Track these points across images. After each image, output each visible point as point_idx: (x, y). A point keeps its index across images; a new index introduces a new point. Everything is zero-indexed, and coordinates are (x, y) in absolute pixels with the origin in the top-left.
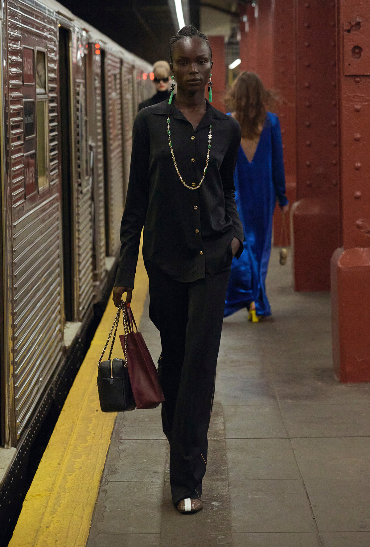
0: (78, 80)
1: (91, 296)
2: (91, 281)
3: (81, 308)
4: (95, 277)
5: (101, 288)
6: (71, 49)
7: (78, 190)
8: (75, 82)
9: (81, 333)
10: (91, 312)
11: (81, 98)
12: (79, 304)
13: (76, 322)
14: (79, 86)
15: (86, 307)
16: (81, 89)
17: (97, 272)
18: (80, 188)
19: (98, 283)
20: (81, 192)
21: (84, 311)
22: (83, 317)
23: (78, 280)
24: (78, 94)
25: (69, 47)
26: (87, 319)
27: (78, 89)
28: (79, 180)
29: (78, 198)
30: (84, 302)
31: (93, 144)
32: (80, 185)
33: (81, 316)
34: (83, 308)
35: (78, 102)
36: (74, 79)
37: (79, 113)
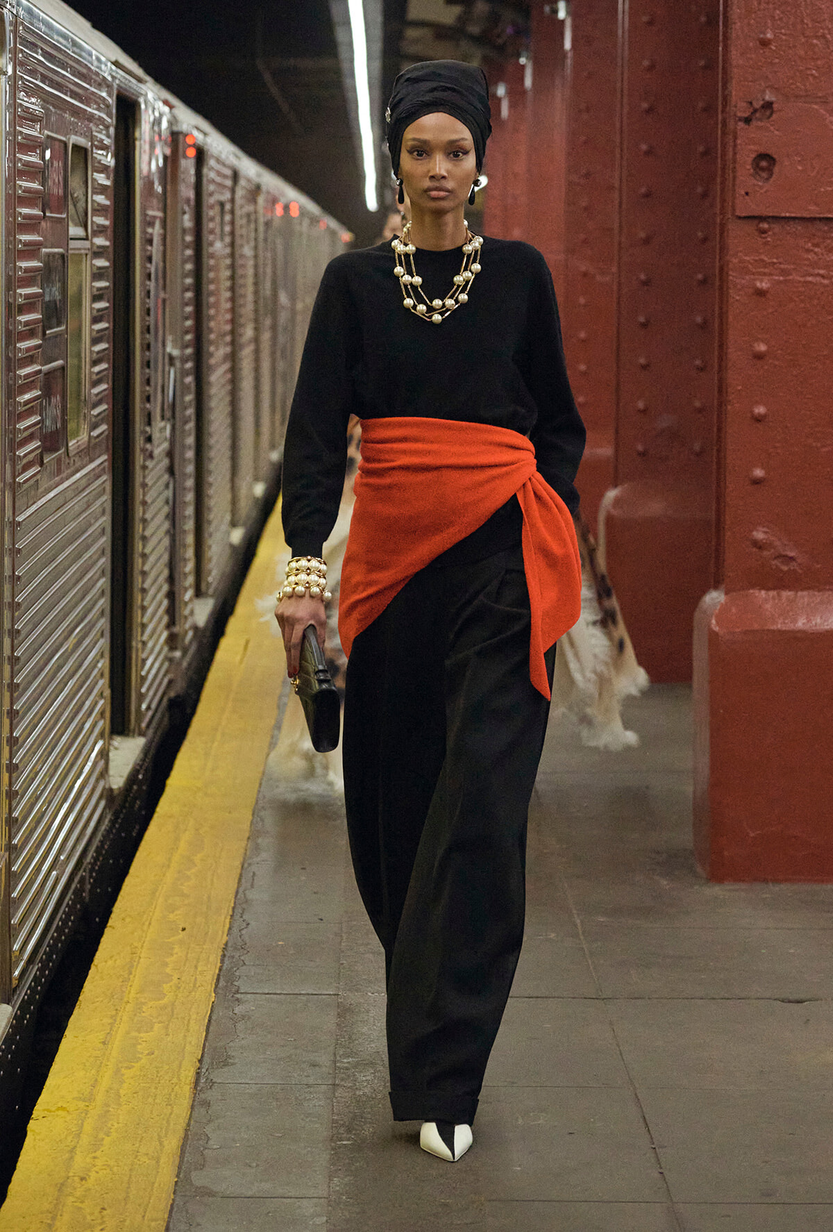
0: (150, 213)
1: (166, 681)
2: (166, 649)
3: (144, 706)
4: (173, 641)
5: (185, 664)
6: (137, 143)
7: (143, 450)
8: (144, 215)
9: (143, 760)
10: (163, 716)
11: (156, 250)
12: (141, 697)
13: (133, 737)
14: (151, 224)
15: (154, 706)
16: (156, 231)
17: (177, 629)
18: (148, 446)
19: (178, 654)
20: (151, 456)
21: (150, 713)
22: (148, 726)
23: (140, 645)
24: (150, 242)
25: (134, 140)
26: (155, 733)
27: (150, 230)
28: (148, 429)
29: (144, 467)
30: (151, 693)
31: (175, 353)
32: (149, 439)
33: (144, 725)
34: (148, 708)
35: (150, 259)
36: (144, 209)
37: (152, 284)
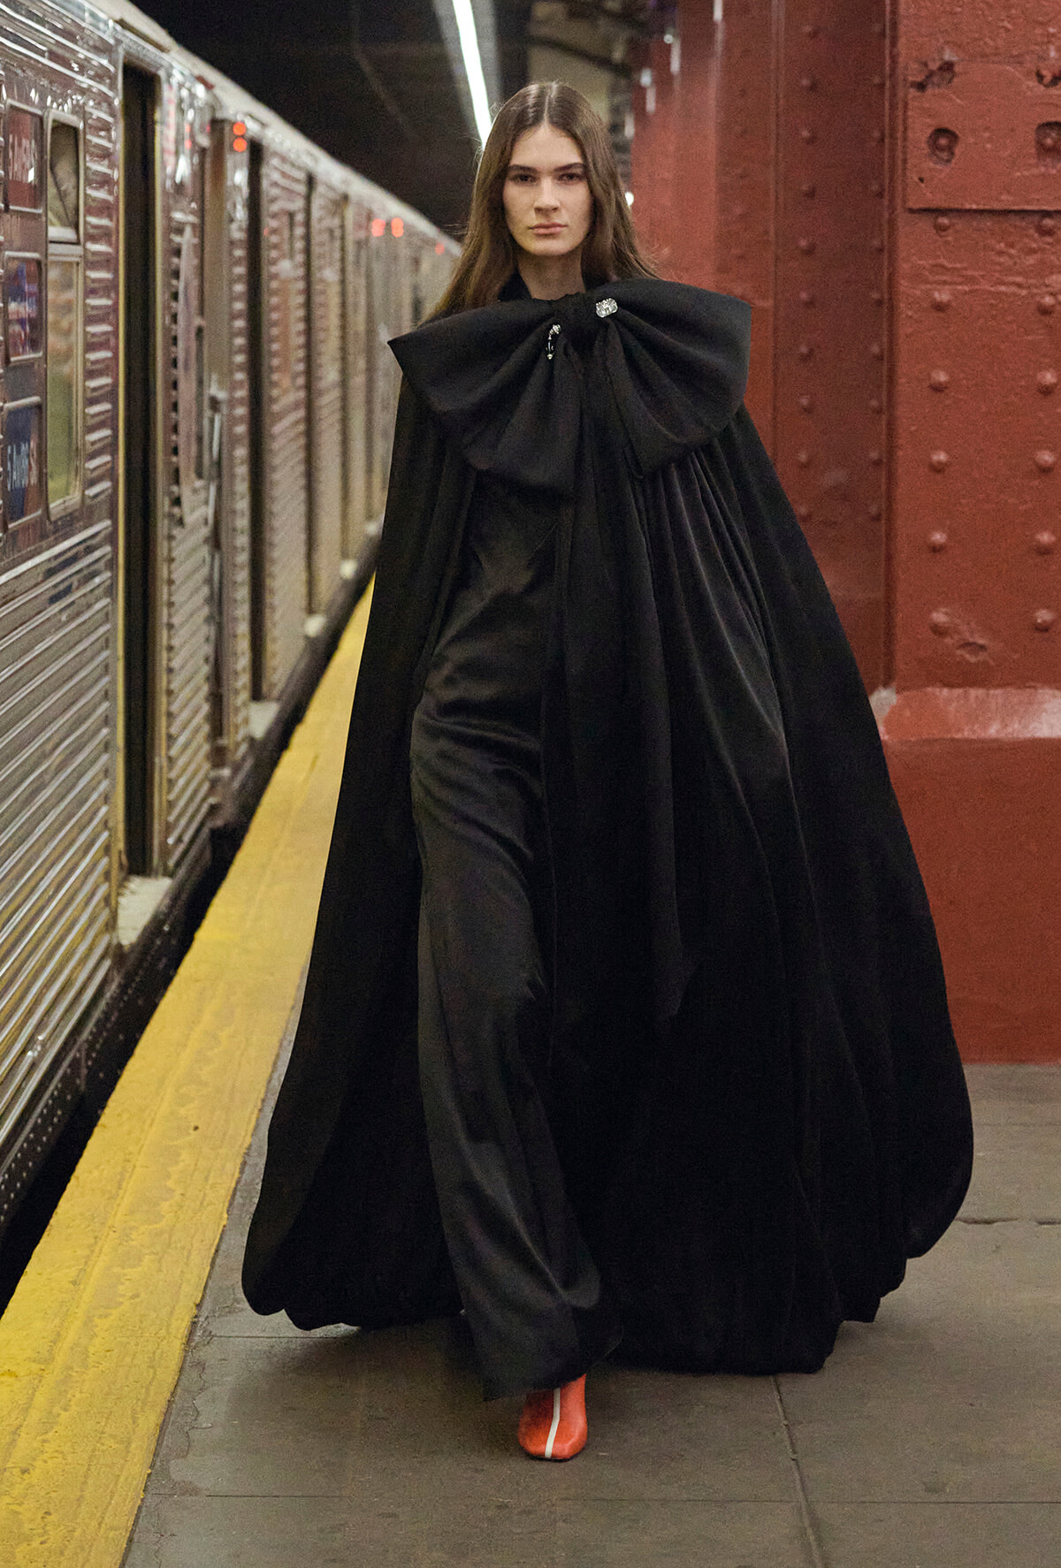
0: (178, 216)
1: (205, 807)
2: (207, 766)
3: (171, 841)
4: (218, 756)
5: (235, 785)
6: (158, 128)
7: (171, 516)
8: (168, 218)
9: (171, 907)
10: (201, 852)
11: (186, 264)
12: (169, 828)
13: (156, 876)
14: (180, 231)
15: (186, 838)
16: (187, 240)
17: (224, 741)
18: (176, 510)
19: (225, 772)
20: (181, 522)
21: (181, 847)
22: (178, 864)
23: (165, 763)
24: (177, 252)
25: (154, 123)
27: (177, 239)
28: (175, 489)
29: (171, 538)
30: (183, 822)
31: (220, 396)
32: (177, 502)
33: (171, 863)
34: (179, 840)
35: (176, 274)
36: (167, 211)
37: (180, 306)
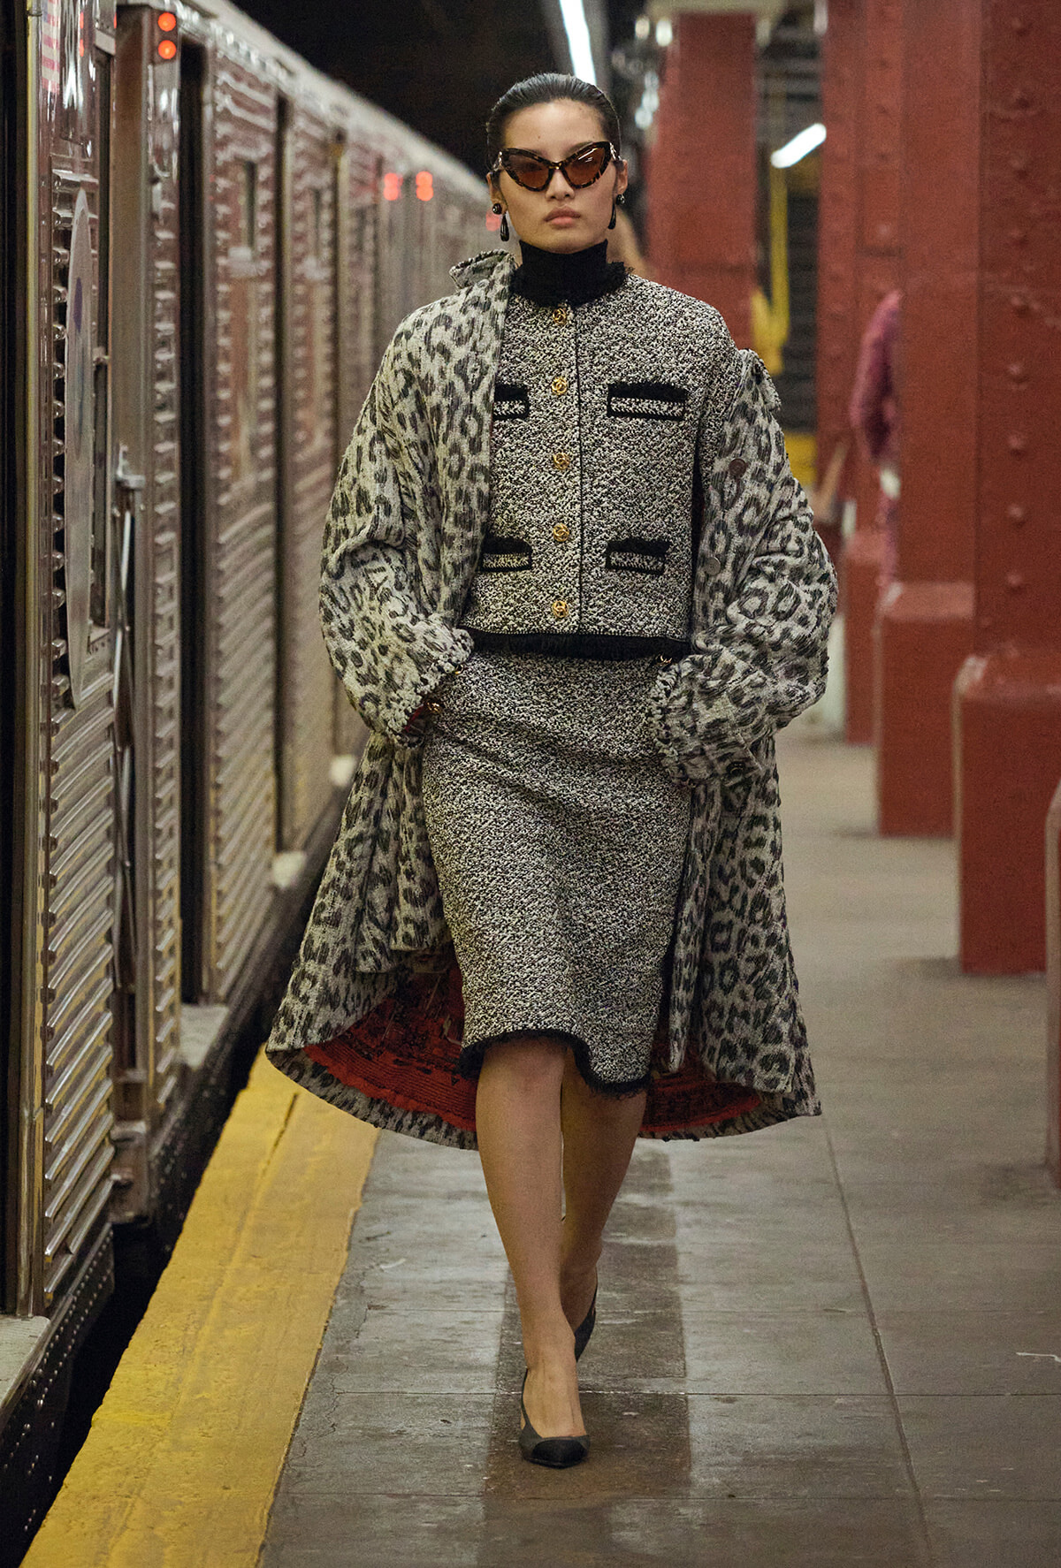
0: (65, 174)
1: (107, 1189)
2: (110, 1117)
3: (48, 1252)
4: (127, 1100)
5: (156, 1149)
6: (31, 20)
7: (49, 690)
8: (48, 177)
9: (48, 1365)
10: (99, 1271)
11: (79, 256)
12: (44, 1229)
13: (24, 1317)
14: (68, 201)
15: (74, 1247)
16: (80, 214)
17: (137, 1075)
18: (59, 681)
19: (141, 1127)
20: (67, 701)
21: (66, 1261)
22: (61, 1290)
23: (39, 1116)
24: (64, 237)
25: (25, 14)
26: (80, 1303)
27: (64, 213)
28: (59, 644)
29: (50, 729)
30: (70, 1216)
31: (134, 480)
32: (62, 666)
33: (49, 1289)
34: (63, 1249)
35: (62, 275)
36: (47, 165)
37: (67, 332)
